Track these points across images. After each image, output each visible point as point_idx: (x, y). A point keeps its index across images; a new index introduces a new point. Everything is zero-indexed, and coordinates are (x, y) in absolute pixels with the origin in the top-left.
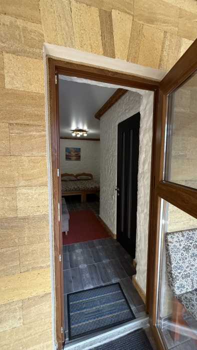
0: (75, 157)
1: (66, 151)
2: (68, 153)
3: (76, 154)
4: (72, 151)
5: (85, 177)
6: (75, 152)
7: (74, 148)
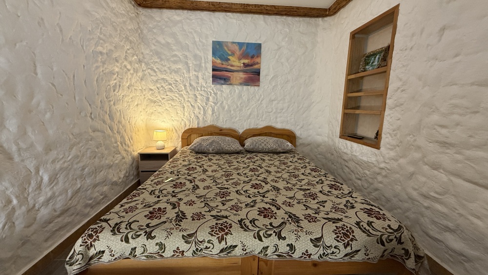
0: (242, 75)
1: (214, 54)
2: (219, 61)
3: (245, 65)
4: (233, 54)
5: (271, 143)
6: (244, 56)
7: (240, 45)
